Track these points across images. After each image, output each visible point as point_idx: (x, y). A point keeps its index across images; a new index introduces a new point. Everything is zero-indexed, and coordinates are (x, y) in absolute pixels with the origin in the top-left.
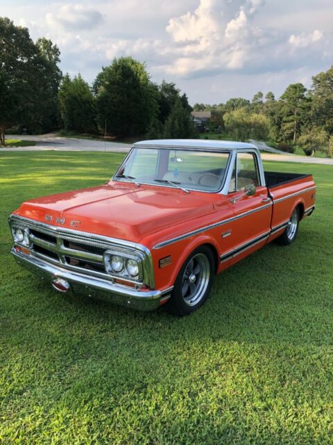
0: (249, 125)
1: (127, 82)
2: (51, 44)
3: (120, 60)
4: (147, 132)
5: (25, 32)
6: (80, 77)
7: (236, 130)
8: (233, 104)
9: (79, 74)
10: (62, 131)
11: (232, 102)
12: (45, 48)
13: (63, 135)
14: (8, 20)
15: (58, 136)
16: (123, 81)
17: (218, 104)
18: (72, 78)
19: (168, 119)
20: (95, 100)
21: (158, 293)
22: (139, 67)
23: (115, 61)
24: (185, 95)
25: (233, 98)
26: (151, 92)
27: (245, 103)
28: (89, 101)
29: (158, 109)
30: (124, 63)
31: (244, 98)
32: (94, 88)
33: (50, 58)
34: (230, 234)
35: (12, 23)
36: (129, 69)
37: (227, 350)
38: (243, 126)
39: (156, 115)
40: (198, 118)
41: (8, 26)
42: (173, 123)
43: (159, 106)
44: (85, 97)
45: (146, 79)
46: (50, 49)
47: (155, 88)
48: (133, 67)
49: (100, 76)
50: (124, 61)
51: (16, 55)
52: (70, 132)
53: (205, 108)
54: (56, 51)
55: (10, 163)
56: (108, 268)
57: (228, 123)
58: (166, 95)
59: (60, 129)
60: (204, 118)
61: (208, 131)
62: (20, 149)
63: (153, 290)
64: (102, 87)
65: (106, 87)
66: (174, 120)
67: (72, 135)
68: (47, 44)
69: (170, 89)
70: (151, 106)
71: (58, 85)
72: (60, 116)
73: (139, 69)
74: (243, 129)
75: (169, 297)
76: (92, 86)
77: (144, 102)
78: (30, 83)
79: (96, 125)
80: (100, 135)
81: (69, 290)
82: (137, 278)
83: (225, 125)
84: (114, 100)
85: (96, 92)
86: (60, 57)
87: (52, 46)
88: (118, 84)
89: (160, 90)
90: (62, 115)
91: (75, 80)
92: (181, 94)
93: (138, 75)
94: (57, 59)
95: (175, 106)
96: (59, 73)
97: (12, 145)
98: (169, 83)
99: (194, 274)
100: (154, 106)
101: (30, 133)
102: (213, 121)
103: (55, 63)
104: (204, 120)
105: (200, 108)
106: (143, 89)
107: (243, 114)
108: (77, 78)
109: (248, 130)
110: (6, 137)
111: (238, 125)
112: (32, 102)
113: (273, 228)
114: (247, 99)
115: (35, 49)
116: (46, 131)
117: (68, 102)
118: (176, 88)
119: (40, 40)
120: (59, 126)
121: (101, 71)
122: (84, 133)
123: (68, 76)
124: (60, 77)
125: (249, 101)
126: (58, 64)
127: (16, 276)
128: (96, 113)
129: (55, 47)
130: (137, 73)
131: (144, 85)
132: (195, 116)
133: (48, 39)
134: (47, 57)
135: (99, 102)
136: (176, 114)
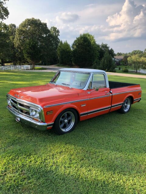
0: (139, 63)
1: (85, 44)
2: (56, 29)
3: (83, 35)
4: (93, 65)
5: (45, 24)
6: (66, 42)
7: (133, 65)
8: (135, 53)
9: (66, 41)
10: (58, 64)
11: (134, 52)
12: (54, 30)
13: (58, 66)
14: (39, 20)
15: (56, 66)
16: (84, 43)
17: (128, 53)
18: (63, 42)
19: (102, 59)
20: (72, 51)
21: (46, 124)
22: (91, 37)
23: (81, 35)
24: (112, 49)
25: (135, 50)
26: (96, 48)
27: (141, 52)
28: (69, 51)
29: (98, 55)
30: (85, 36)
31: (140, 50)
32: (72, 46)
33: (56, 34)
34: (85, 105)
35: (41, 21)
36: (87, 38)
37: (68, 148)
38: (137, 63)
39: (97, 58)
40: (117, 59)
41: (39, 22)
42: (104, 61)
43: (99, 54)
44: (68, 50)
45: (95, 42)
46: (56, 31)
47: (98, 46)
48: (88, 37)
49: (75, 41)
50: (85, 35)
51: (41, 34)
52: (61, 65)
53: (122, 54)
54: (58, 31)
55: (32, 76)
56: (31, 114)
57: (129, 61)
58: (103, 49)
59: (57, 63)
60: (120, 59)
61: (121, 65)
62: (40, 71)
63: (44, 122)
64: (75, 46)
65: (77, 46)
66: (105, 60)
67: (62, 66)
68: (55, 29)
69: (105, 46)
70: (96, 54)
71: (58, 45)
72: (58, 58)
73: (91, 38)
74: (137, 64)
75: (52, 126)
76: (72, 45)
77: (93, 52)
78: (46, 44)
79: (72, 62)
80: (73, 66)
81: (19, 121)
82: (39, 118)
83: (128, 62)
84: (80, 51)
85: (73, 48)
86: (59, 34)
87: (57, 30)
88: (82, 44)
89: (100, 47)
90: (59, 57)
91: (65, 43)
92: (110, 49)
93: (91, 41)
94: (58, 35)
95: (106, 53)
96: (59, 41)
97: (37, 69)
98: (105, 44)
99: (67, 119)
100: (97, 54)
101: (45, 65)
102: (123, 60)
103: (57, 36)
104: (120, 60)
105: (119, 54)
106: (92, 46)
107: (137, 57)
108: (65, 42)
109: (139, 65)
110: (35, 66)
111: (134, 63)
112: (46, 52)
113: (112, 105)
114: (141, 51)
115: (49, 31)
116: (52, 64)
117: (61, 52)
118: (108, 46)
119: (52, 28)
120: (57, 62)
121: (76, 39)
122: (67, 65)
123: (62, 42)
124: (58, 42)
125: (142, 51)
126: (58, 37)
127: (10, 116)
128: (72, 57)
129: (58, 30)
130: (90, 40)
131: (93, 45)
132: (116, 58)
133: (55, 27)
134: (54, 34)
135: (73, 52)
136: (105, 57)
